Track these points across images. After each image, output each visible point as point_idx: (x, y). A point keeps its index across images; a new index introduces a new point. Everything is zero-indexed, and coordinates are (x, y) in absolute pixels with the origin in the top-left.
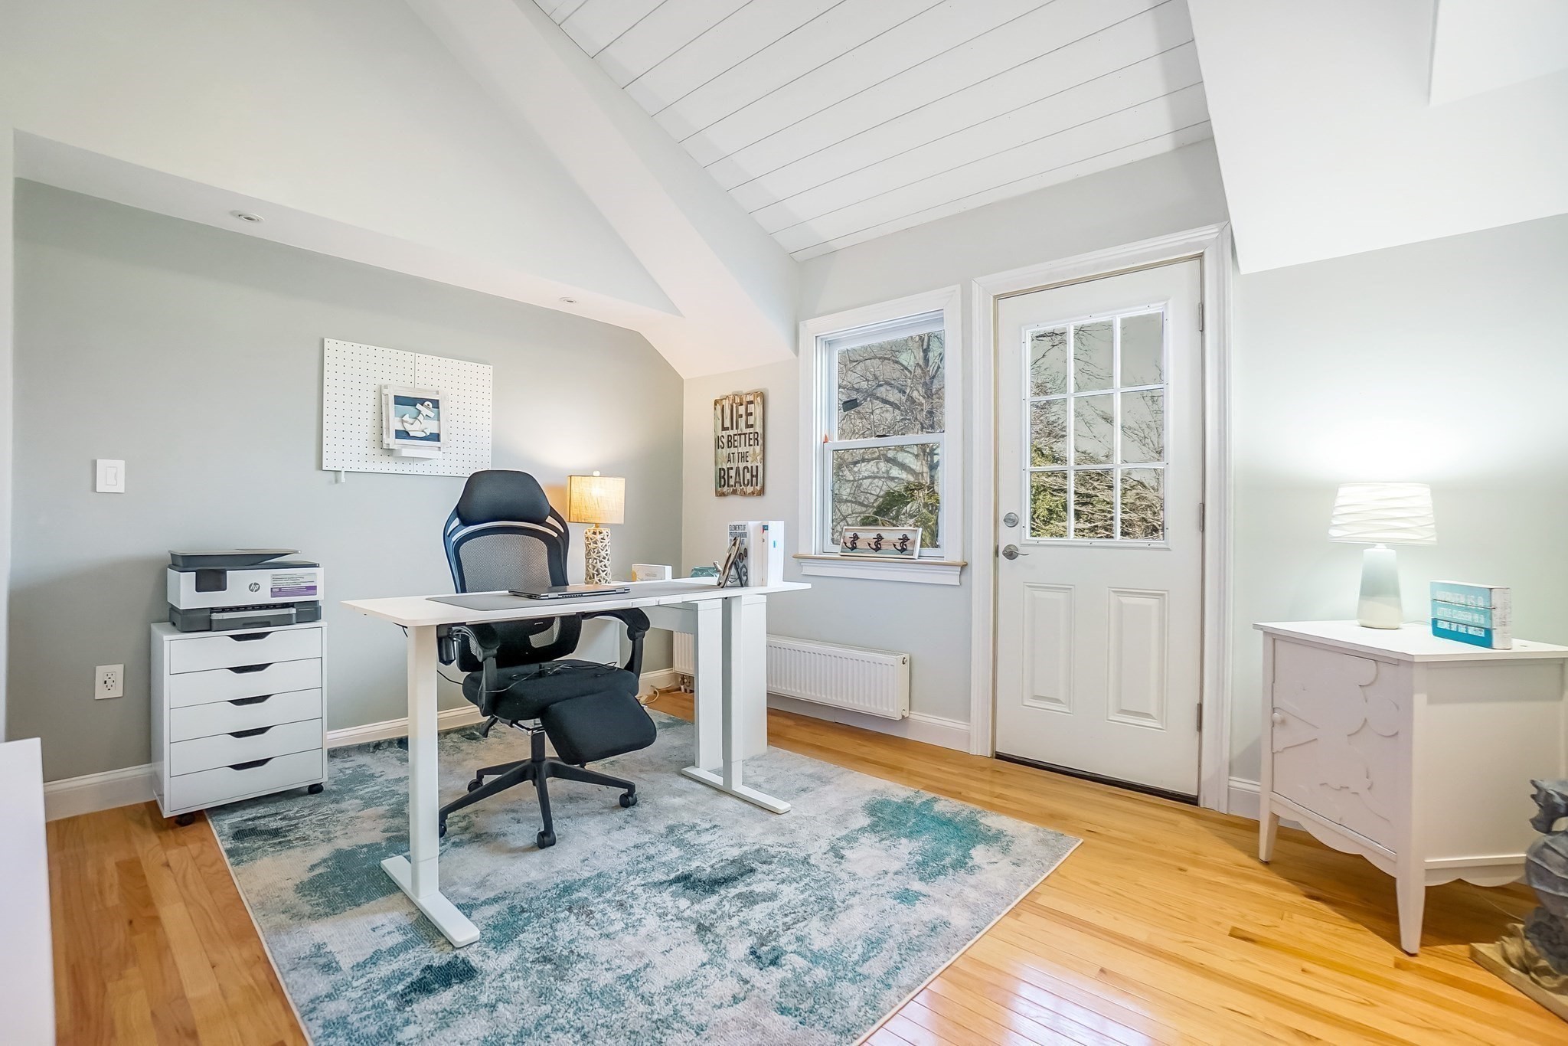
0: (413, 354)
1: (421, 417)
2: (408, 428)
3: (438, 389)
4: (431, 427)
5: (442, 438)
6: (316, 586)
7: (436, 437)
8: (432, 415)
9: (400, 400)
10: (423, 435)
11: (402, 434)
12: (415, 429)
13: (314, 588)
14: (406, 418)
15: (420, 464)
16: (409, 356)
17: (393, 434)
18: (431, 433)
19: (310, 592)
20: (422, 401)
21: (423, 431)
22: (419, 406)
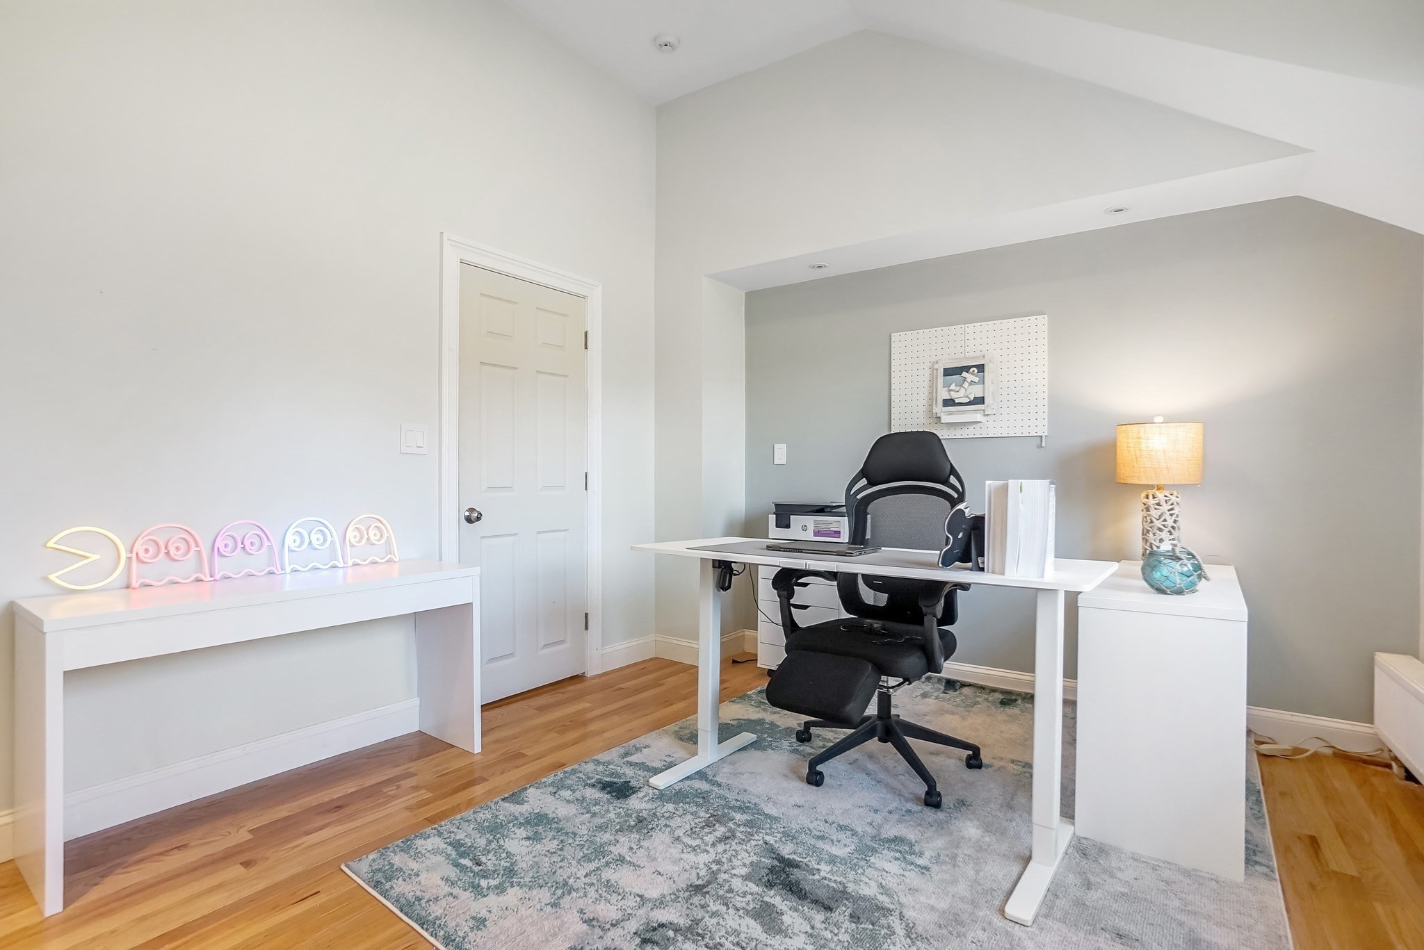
0: (963, 326)
1: (966, 385)
2: (954, 395)
3: (982, 354)
4: (976, 392)
5: (986, 400)
6: (840, 532)
7: (980, 401)
8: (976, 379)
9: (948, 372)
10: (967, 400)
11: (949, 403)
12: (959, 396)
13: (839, 533)
14: (953, 387)
15: (971, 428)
16: (959, 328)
17: (940, 402)
18: (975, 398)
19: (836, 535)
20: (967, 369)
21: (967, 397)
22: (964, 374)
